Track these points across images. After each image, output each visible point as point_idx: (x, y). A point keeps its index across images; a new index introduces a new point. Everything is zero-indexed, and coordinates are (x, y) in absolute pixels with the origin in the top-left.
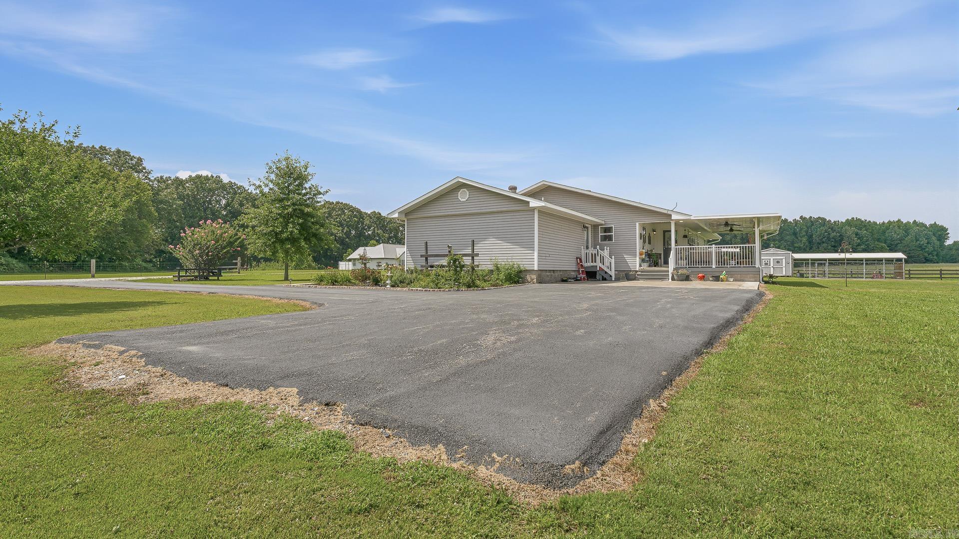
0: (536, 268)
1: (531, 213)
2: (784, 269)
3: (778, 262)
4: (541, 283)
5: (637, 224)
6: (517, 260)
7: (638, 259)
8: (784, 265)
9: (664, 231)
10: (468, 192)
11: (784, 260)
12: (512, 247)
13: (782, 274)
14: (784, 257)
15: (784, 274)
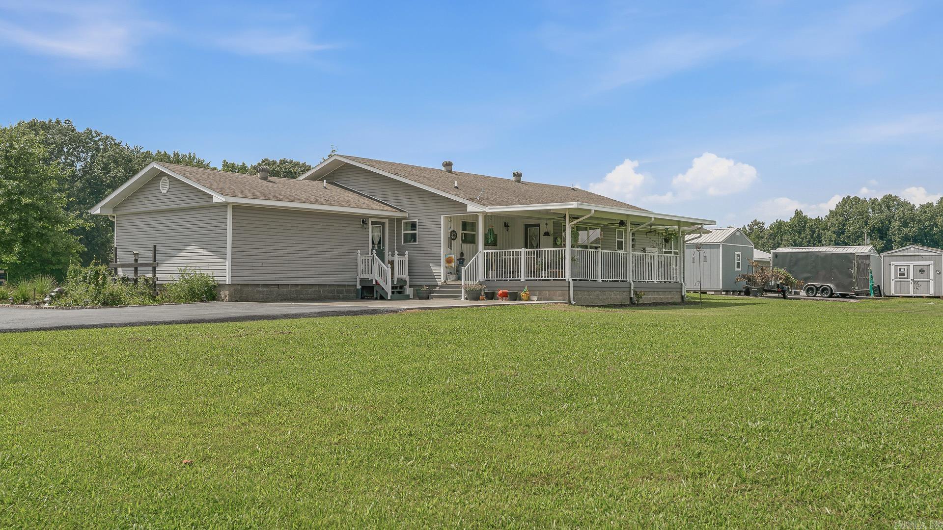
0: (228, 282)
1: (222, 210)
2: (932, 283)
3: (922, 271)
4: (238, 301)
5: (442, 217)
6: (208, 271)
7: (442, 270)
8: (932, 277)
9: (526, 225)
10: (168, 181)
11: (932, 267)
12: (205, 254)
13: (929, 291)
14: (933, 262)
15: (932, 292)
